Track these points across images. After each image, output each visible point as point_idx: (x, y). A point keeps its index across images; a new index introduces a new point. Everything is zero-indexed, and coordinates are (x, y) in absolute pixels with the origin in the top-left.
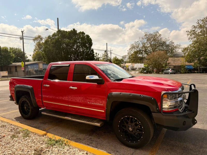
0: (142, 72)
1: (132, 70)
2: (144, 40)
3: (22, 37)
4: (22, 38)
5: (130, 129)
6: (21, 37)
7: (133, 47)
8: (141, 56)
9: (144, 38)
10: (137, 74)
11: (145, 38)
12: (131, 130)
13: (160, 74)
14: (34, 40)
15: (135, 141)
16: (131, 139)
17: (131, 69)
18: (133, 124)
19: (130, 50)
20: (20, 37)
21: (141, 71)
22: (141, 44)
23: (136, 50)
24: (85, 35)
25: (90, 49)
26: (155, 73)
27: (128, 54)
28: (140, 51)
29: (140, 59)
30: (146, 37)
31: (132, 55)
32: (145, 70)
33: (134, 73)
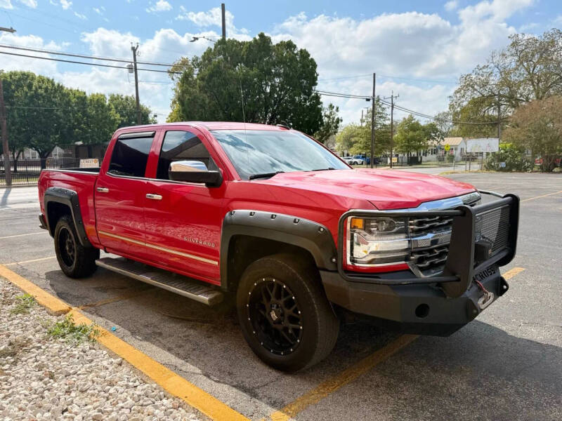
0: (493, 167)
1: (463, 160)
2: (508, 61)
3: (133, 64)
4: (133, 69)
5: (274, 315)
6: (130, 64)
7: (468, 84)
8: (496, 114)
9: (508, 53)
10: (472, 172)
11: (512, 55)
12: (274, 319)
13: (555, 173)
14: (171, 73)
15: (283, 351)
16: (278, 344)
17: (460, 158)
18: (281, 302)
19: (458, 95)
20: (130, 66)
21: (489, 164)
22: (498, 75)
23: (477, 95)
24: (295, 52)
25: (309, 94)
26: (535, 169)
27: (452, 106)
28: (492, 96)
29: (491, 125)
30: (514, 51)
31: (464, 110)
32: (502, 160)
33: (464, 170)
